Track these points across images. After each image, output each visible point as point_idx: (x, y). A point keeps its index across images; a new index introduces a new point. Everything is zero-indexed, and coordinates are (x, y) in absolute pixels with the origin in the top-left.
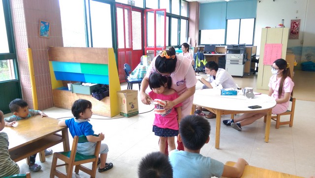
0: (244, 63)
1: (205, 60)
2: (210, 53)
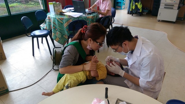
0: (179, 8)
1: (140, 3)
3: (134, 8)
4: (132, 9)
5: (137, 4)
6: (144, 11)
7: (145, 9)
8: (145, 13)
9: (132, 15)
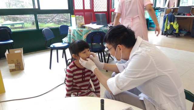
1: (176, 22)
2: (184, 15)
3: (168, 27)
4: (167, 29)
5: (172, 23)
6: (182, 32)
7: (183, 30)
8: (182, 34)
9: (167, 36)
